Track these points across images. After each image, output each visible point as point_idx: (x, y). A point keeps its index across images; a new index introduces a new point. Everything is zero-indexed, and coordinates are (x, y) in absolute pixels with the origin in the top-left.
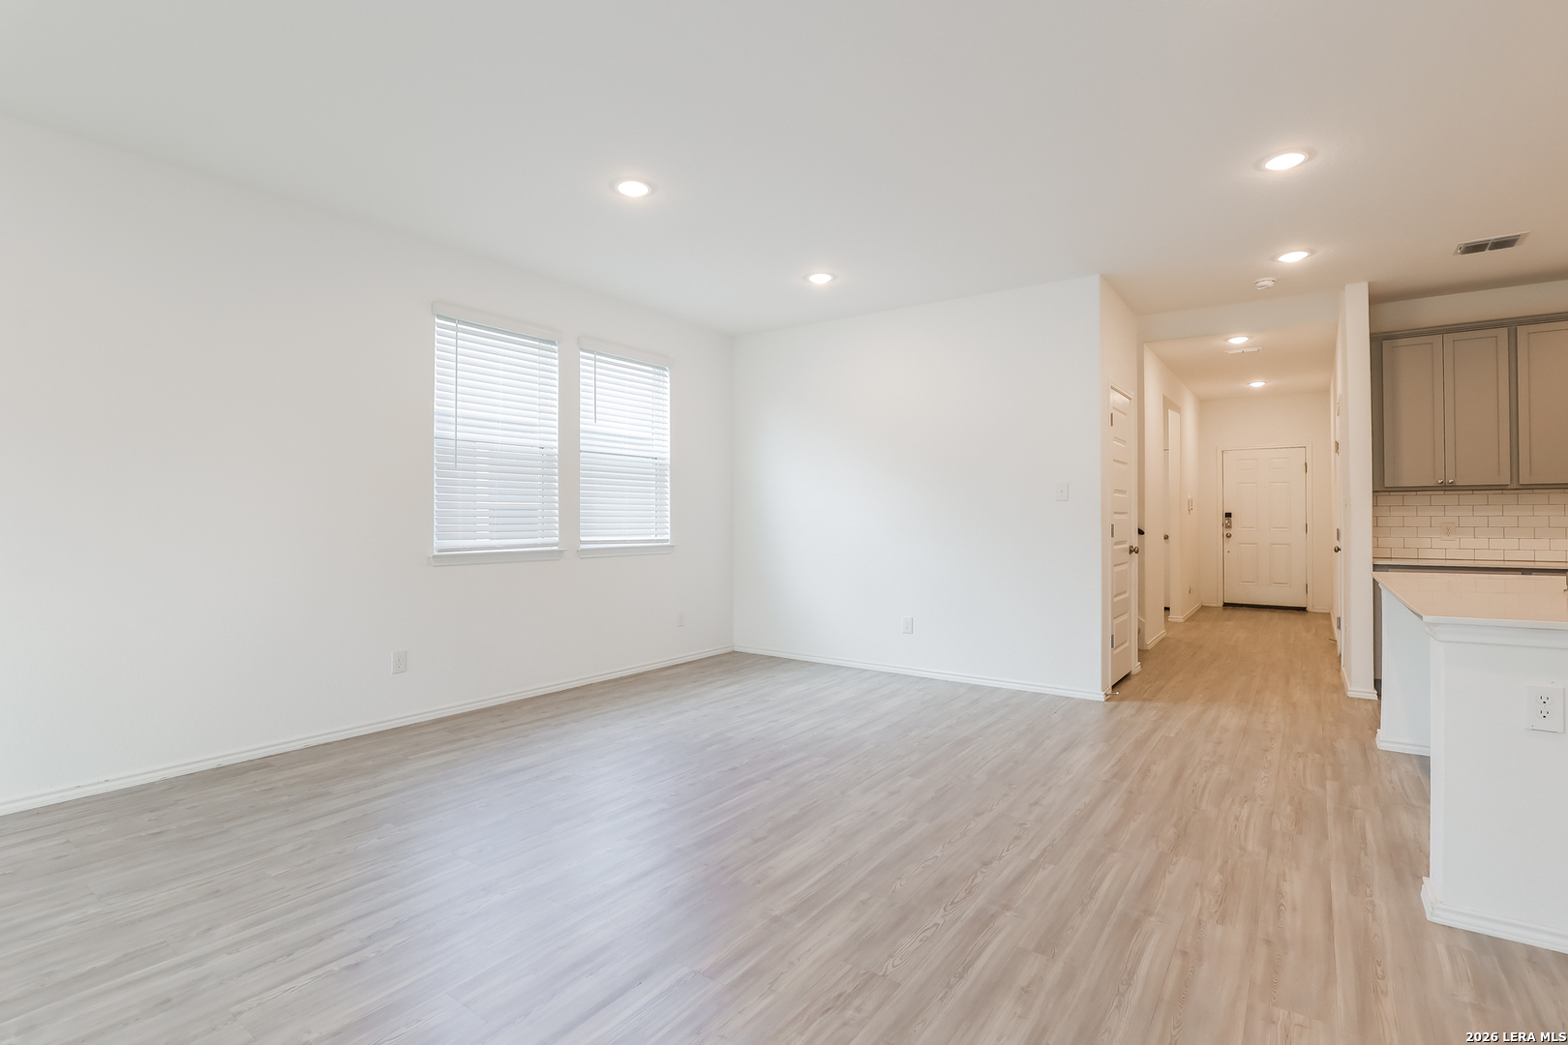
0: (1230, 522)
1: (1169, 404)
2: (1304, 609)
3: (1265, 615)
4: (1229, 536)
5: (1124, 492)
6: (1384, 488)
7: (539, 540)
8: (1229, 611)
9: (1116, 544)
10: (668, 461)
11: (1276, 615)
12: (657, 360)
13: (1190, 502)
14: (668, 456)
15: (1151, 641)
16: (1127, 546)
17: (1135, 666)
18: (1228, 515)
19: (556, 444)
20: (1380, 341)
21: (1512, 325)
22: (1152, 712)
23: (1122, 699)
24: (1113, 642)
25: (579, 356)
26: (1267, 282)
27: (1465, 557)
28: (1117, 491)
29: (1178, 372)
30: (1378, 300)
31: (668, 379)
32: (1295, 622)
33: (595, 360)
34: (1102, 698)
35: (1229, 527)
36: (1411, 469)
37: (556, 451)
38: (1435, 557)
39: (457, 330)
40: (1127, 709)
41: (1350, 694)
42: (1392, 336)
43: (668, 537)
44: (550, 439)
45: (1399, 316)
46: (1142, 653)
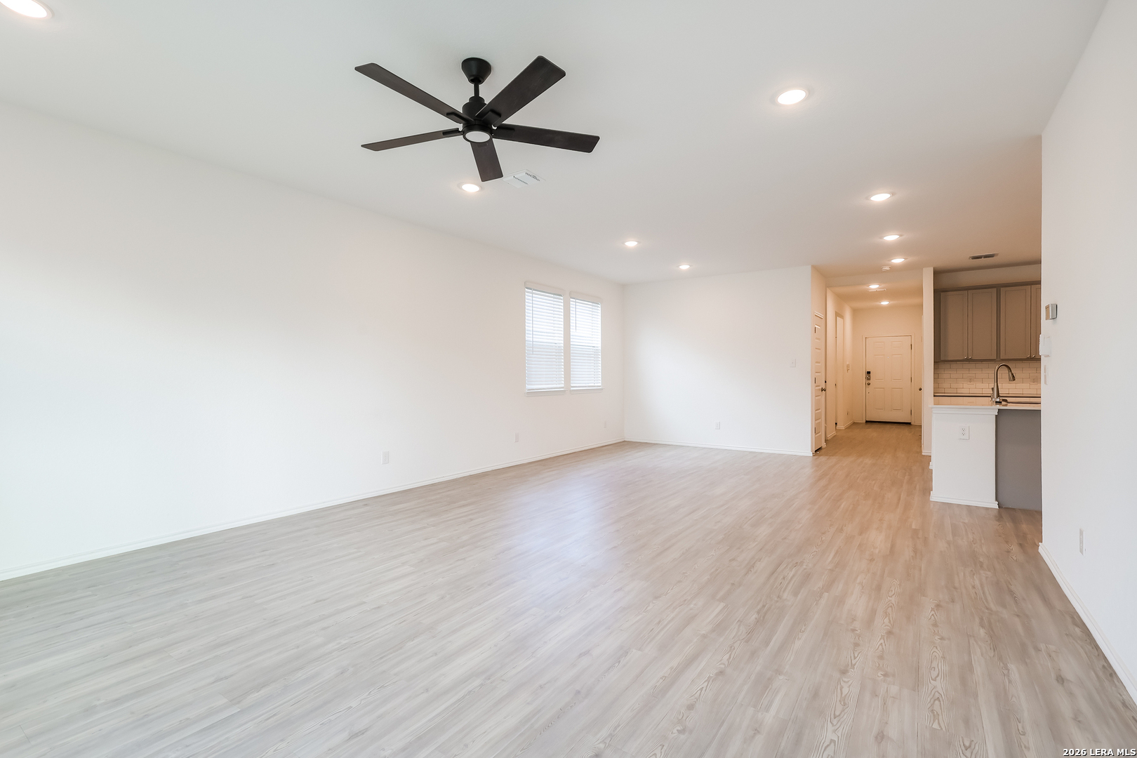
0: (870, 376)
1: (838, 314)
2: (910, 424)
3: (888, 426)
4: (869, 384)
5: (819, 363)
6: (941, 360)
7: (555, 386)
8: (869, 425)
9: (817, 386)
10: (600, 348)
11: (894, 426)
12: (594, 299)
13: (848, 366)
14: (600, 345)
15: (829, 436)
16: (820, 388)
17: (824, 445)
18: (869, 373)
19: (562, 342)
20: (939, 293)
21: (998, 287)
22: (834, 460)
23: (821, 455)
24: (816, 431)
25: (570, 301)
26: (887, 268)
27: (978, 392)
28: (817, 362)
29: (842, 299)
30: (937, 273)
31: (600, 309)
32: (905, 431)
33: (576, 302)
34: (812, 455)
35: (869, 379)
36: (953, 351)
37: (562, 345)
38: (965, 391)
39: (533, 293)
40: (823, 459)
41: (923, 454)
42: (945, 291)
43: (600, 385)
44: (560, 341)
45: (947, 281)
46: (826, 441)
